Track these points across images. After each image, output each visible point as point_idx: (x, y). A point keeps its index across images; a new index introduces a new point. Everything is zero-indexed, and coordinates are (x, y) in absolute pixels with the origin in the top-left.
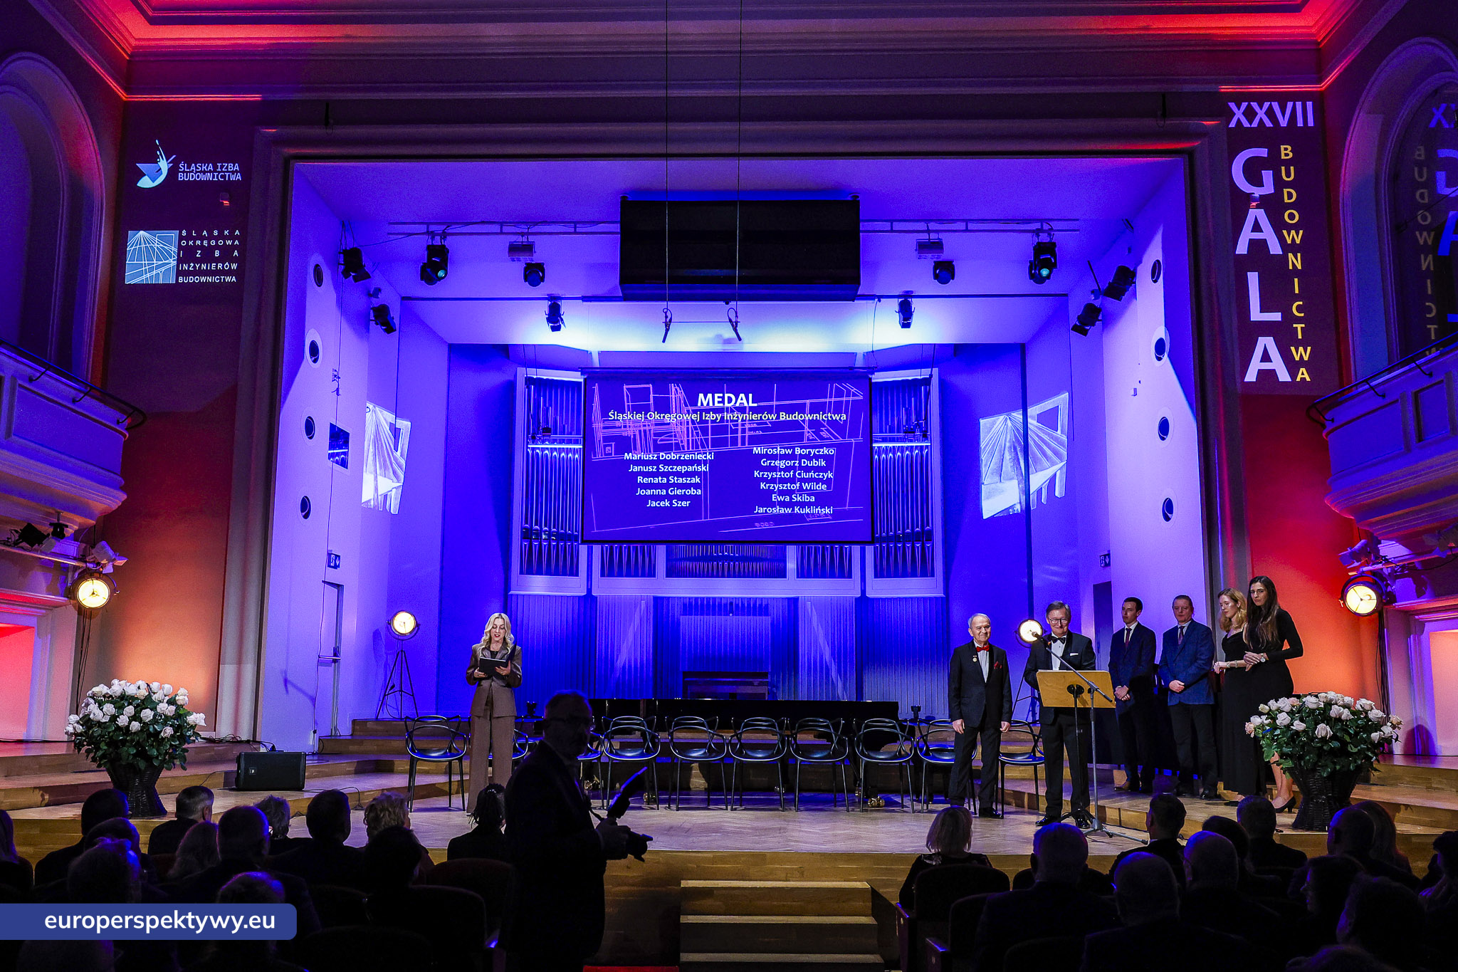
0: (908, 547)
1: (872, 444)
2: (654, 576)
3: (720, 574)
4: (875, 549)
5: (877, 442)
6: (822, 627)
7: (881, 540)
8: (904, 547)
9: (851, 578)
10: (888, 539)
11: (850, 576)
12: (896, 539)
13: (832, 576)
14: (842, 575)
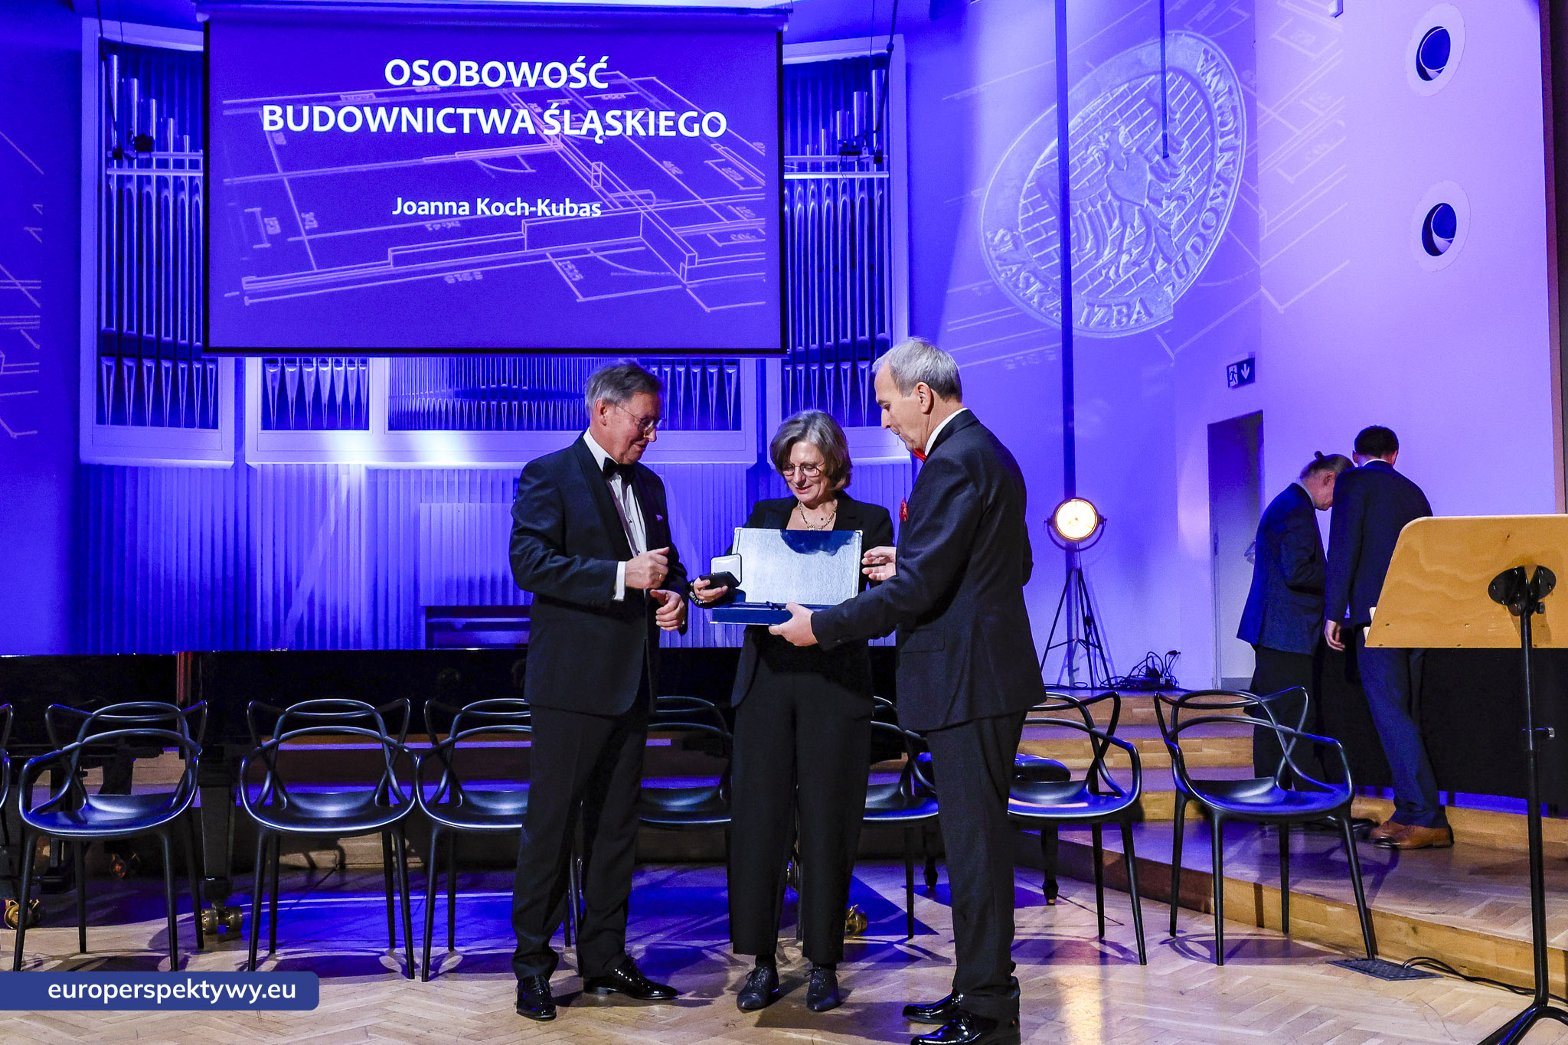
0: (845, 371)
1: (782, 171)
2: (367, 428)
3: (494, 425)
4: (784, 373)
5: (792, 170)
6: (685, 519)
7: (794, 359)
8: (837, 369)
9: (740, 429)
10: (807, 357)
11: (737, 426)
12: (824, 355)
13: (704, 426)
14: (722, 426)
